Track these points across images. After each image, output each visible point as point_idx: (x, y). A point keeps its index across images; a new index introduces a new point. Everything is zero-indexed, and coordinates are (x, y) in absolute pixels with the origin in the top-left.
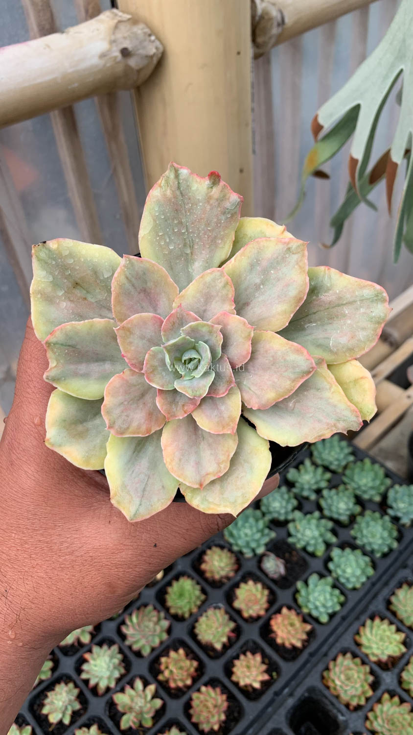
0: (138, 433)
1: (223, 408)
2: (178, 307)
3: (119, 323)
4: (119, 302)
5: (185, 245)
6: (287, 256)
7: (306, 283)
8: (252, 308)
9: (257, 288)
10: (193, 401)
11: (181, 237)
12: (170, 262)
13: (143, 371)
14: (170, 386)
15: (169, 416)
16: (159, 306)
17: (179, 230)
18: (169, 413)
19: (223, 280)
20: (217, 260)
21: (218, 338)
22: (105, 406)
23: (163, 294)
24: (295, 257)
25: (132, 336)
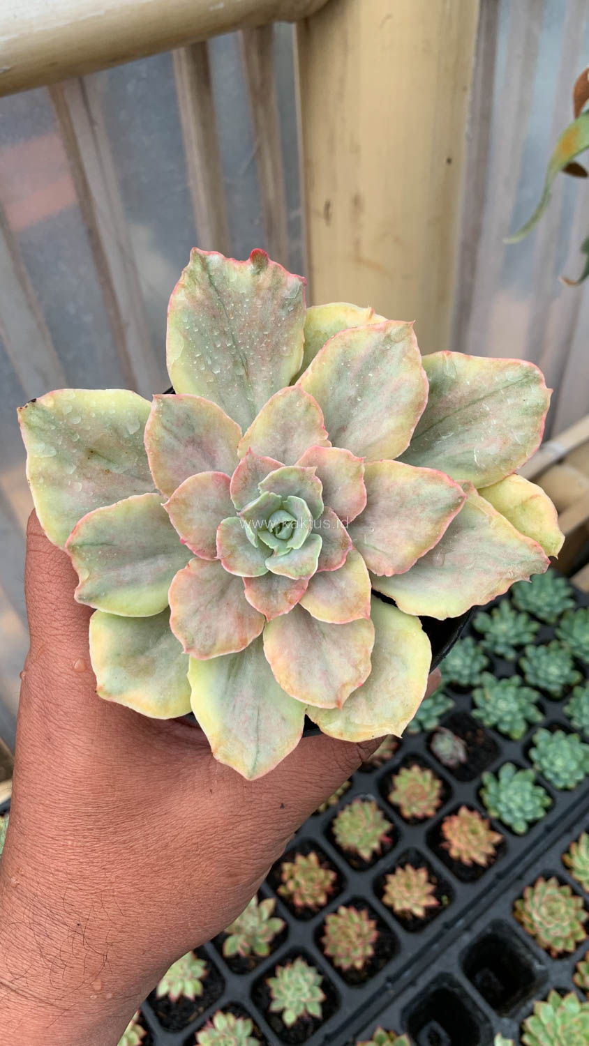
0: (230, 648)
1: (343, 584)
2: (247, 454)
3: (165, 496)
4: (160, 466)
5: (235, 364)
6: (388, 348)
7: (423, 380)
8: (352, 433)
9: (354, 402)
10: (298, 583)
11: (228, 353)
12: (219, 393)
13: (218, 557)
14: (260, 569)
15: (269, 613)
16: (217, 459)
17: (223, 345)
18: (268, 610)
19: (304, 400)
20: (286, 376)
21: (315, 485)
22: (174, 619)
23: (220, 440)
24: (400, 346)
25: (189, 510)
